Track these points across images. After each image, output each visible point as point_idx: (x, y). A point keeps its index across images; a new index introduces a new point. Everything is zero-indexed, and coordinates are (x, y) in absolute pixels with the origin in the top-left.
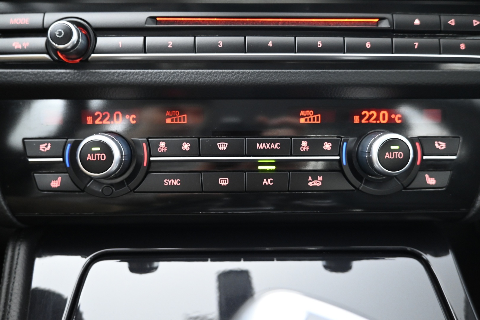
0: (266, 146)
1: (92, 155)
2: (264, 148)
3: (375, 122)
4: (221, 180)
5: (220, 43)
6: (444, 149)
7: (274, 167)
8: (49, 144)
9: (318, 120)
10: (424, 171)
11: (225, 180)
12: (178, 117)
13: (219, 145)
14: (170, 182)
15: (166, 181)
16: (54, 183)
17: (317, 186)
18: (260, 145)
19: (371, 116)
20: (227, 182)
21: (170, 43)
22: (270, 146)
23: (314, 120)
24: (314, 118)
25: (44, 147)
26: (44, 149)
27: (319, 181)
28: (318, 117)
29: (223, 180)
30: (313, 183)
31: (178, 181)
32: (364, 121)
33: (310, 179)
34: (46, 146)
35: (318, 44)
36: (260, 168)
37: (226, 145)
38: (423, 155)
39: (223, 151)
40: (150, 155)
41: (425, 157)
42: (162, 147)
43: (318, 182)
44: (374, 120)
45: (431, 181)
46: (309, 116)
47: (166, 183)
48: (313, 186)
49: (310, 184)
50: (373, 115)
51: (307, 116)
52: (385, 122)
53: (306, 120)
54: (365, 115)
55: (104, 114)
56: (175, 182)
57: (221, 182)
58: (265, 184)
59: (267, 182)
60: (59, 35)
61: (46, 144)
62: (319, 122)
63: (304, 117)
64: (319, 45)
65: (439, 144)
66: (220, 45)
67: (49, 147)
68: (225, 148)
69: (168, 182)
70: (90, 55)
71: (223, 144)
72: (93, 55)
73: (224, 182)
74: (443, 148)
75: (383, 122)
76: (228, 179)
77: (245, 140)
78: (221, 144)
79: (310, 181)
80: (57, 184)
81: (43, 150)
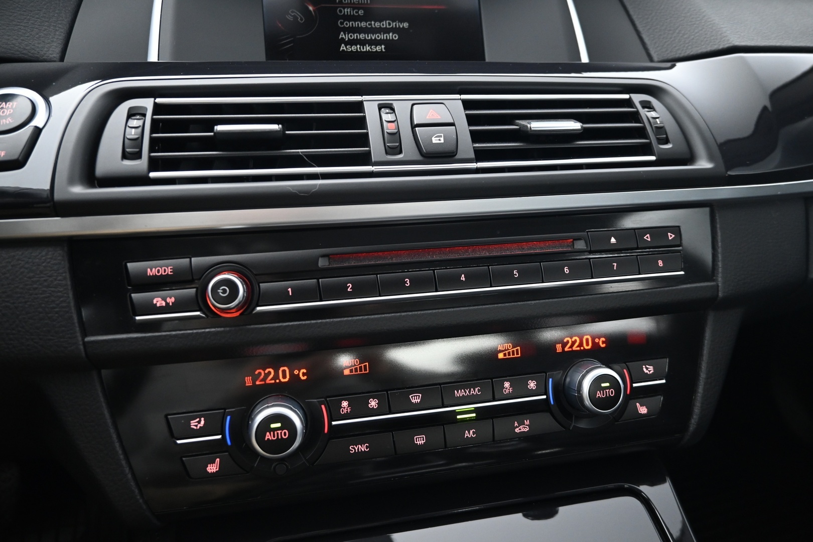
0: (466, 392)
1: (272, 433)
2: (463, 395)
3: (578, 349)
4: (416, 438)
5: (407, 281)
6: (653, 373)
7: (474, 415)
8: (202, 419)
9: (517, 354)
10: (634, 399)
11: (421, 438)
12: (358, 366)
13: (412, 397)
14: (356, 449)
15: (352, 448)
16: (211, 468)
17: (524, 431)
18: (458, 393)
19: (574, 343)
20: (423, 440)
21: (349, 286)
22: (469, 392)
23: (513, 354)
24: (513, 351)
25: (197, 424)
26: (196, 426)
27: (527, 425)
28: (517, 350)
29: (419, 438)
30: (520, 429)
31: (366, 446)
32: (566, 349)
33: (516, 424)
34: (199, 422)
35: (515, 273)
36: (459, 417)
37: (419, 396)
38: (632, 382)
39: (417, 404)
40: (331, 419)
41: (635, 385)
42: (344, 408)
43: (525, 427)
44: (577, 347)
45: (643, 409)
46: (508, 349)
47: (352, 451)
48: (520, 432)
49: (517, 430)
50: (576, 341)
51: (505, 350)
52: (589, 347)
53: (505, 355)
54: (568, 342)
55: (266, 372)
56: (363, 448)
57: (417, 441)
58: (467, 436)
59: (470, 434)
60: (223, 293)
61: (198, 420)
62: (519, 355)
63: (502, 351)
64: (516, 275)
65: (647, 369)
66: (407, 284)
67: (203, 422)
68: (419, 401)
69: (354, 448)
70: (254, 308)
71: (416, 396)
72: (259, 308)
73: (420, 440)
74: (651, 372)
75: (586, 348)
76: (424, 436)
77: (441, 387)
78: (414, 396)
79: (517, 427)
80: (215, 468)
81: (195, 428)
